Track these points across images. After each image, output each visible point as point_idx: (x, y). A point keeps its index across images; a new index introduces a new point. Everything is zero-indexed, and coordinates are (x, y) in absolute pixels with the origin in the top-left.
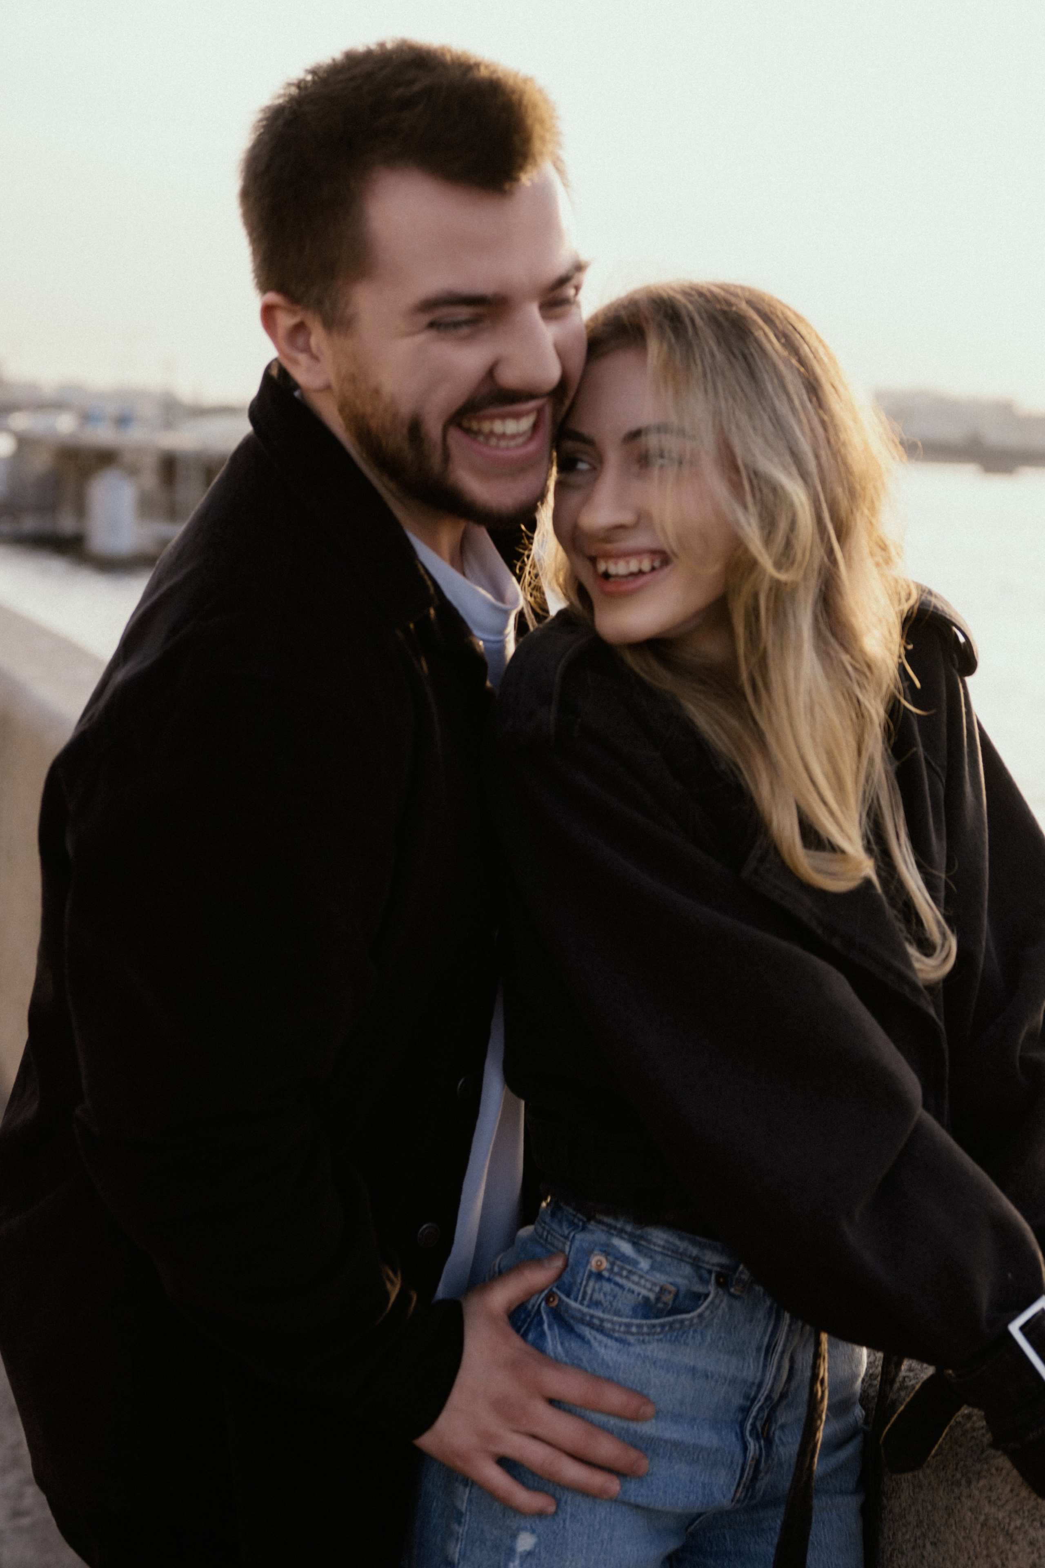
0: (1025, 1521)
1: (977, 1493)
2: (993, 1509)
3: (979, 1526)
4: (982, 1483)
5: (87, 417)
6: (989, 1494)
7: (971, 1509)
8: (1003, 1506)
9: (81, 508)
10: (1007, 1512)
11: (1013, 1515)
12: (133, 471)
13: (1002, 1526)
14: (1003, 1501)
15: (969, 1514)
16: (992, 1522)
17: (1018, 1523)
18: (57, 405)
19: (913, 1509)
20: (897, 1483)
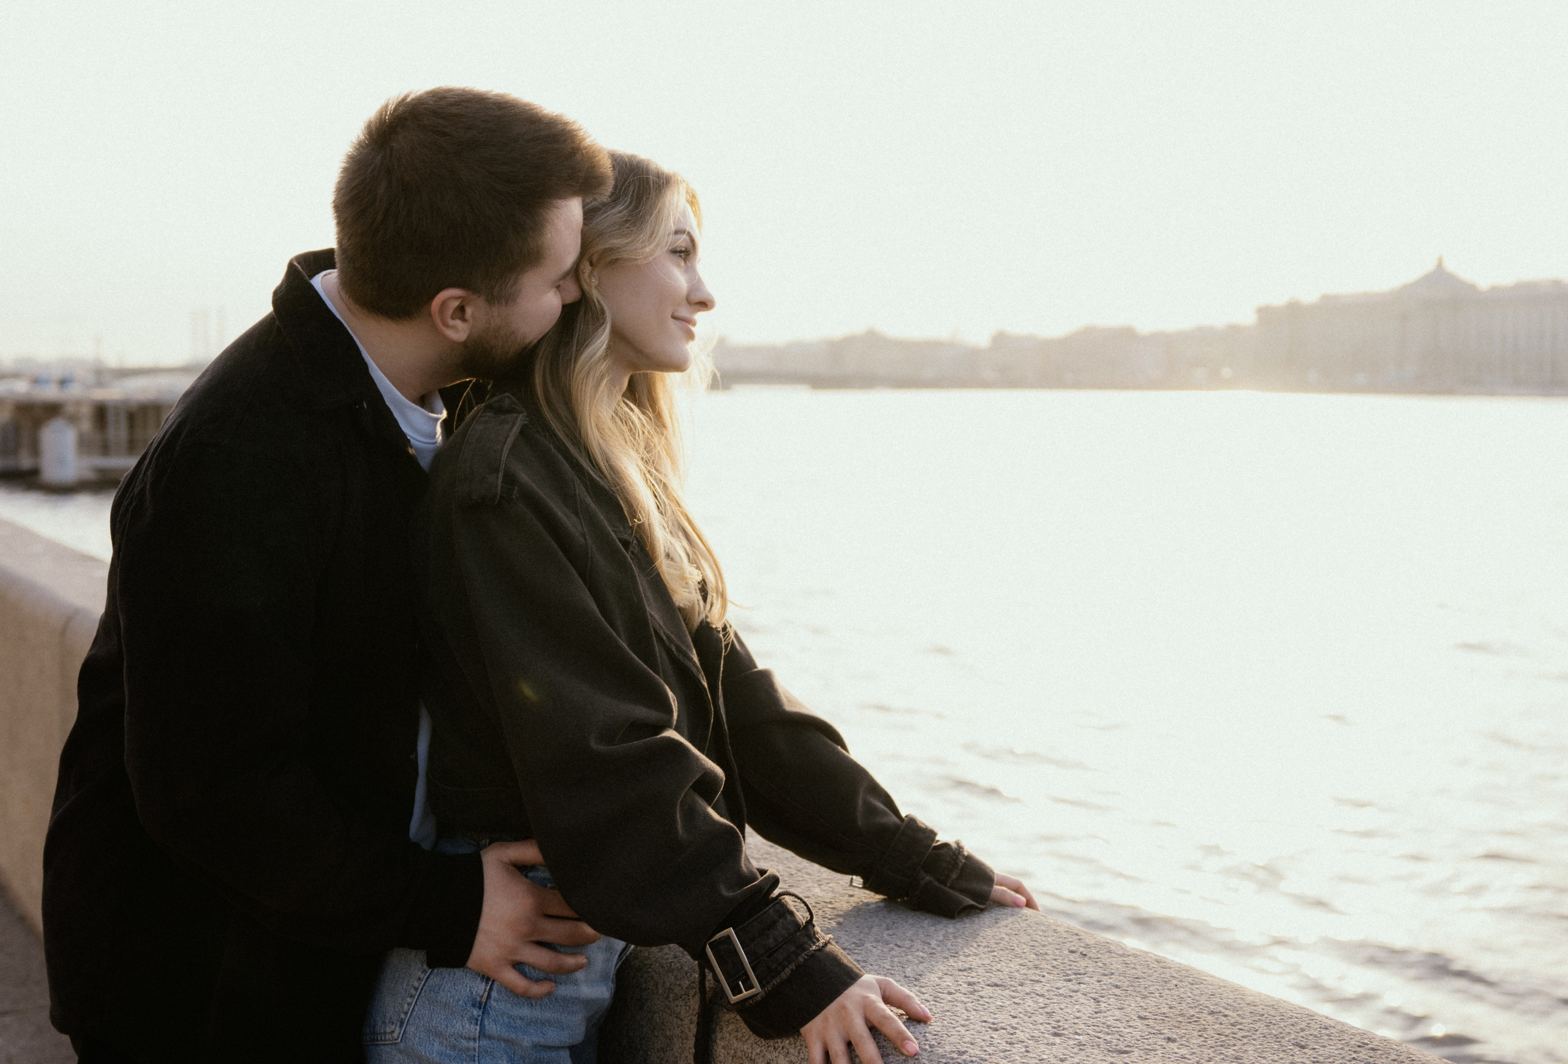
0: (763, 1048)
1: (728, 1035)
2: (740, 1044)
3: (731, 1058)
4: (730, 1028)
5: (36, 381)
6: (736, 1034)
7: (724, 1048)
8: (746, 1041)
9: (35, 449)
10: (750, 1045)
11: (754, 1046)
12: (73, 419)
13: (747, 1055)
14: (746, 1038)
15: (723, 1051)
16: (739, 1054)
17: (758, 1051)
18: (16, 375)
19: (683, 1055)
20: (670, 1040)
